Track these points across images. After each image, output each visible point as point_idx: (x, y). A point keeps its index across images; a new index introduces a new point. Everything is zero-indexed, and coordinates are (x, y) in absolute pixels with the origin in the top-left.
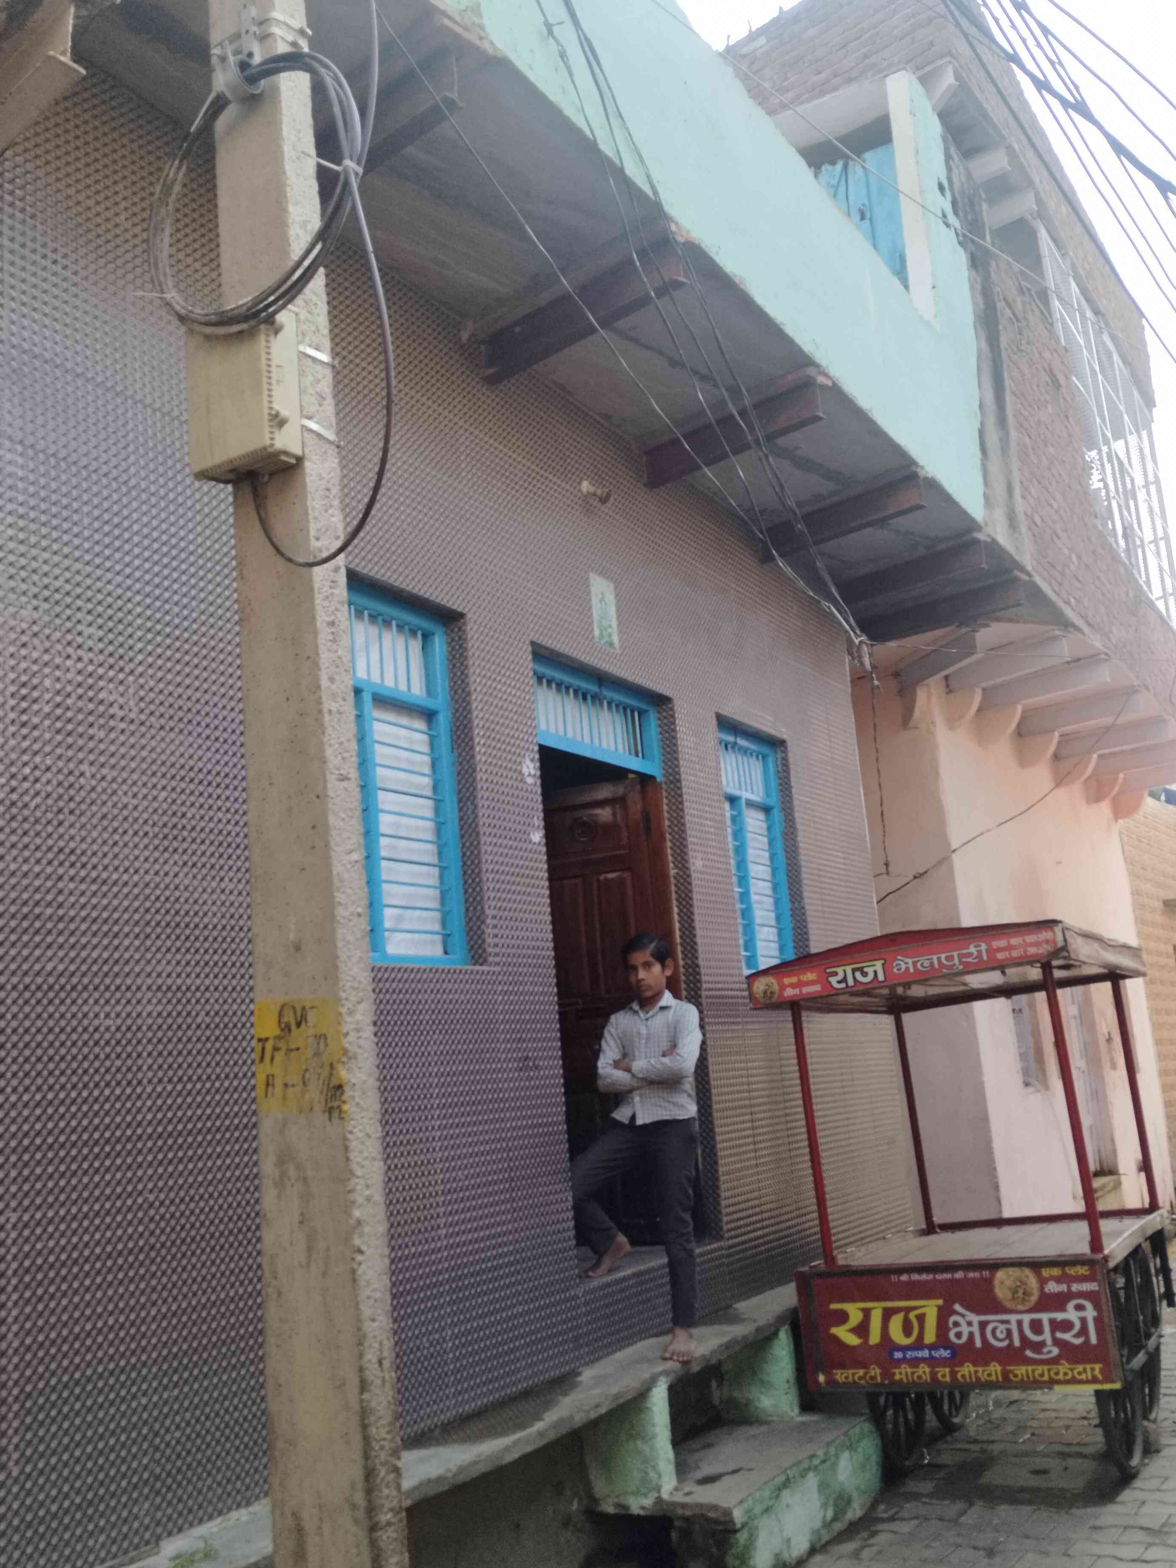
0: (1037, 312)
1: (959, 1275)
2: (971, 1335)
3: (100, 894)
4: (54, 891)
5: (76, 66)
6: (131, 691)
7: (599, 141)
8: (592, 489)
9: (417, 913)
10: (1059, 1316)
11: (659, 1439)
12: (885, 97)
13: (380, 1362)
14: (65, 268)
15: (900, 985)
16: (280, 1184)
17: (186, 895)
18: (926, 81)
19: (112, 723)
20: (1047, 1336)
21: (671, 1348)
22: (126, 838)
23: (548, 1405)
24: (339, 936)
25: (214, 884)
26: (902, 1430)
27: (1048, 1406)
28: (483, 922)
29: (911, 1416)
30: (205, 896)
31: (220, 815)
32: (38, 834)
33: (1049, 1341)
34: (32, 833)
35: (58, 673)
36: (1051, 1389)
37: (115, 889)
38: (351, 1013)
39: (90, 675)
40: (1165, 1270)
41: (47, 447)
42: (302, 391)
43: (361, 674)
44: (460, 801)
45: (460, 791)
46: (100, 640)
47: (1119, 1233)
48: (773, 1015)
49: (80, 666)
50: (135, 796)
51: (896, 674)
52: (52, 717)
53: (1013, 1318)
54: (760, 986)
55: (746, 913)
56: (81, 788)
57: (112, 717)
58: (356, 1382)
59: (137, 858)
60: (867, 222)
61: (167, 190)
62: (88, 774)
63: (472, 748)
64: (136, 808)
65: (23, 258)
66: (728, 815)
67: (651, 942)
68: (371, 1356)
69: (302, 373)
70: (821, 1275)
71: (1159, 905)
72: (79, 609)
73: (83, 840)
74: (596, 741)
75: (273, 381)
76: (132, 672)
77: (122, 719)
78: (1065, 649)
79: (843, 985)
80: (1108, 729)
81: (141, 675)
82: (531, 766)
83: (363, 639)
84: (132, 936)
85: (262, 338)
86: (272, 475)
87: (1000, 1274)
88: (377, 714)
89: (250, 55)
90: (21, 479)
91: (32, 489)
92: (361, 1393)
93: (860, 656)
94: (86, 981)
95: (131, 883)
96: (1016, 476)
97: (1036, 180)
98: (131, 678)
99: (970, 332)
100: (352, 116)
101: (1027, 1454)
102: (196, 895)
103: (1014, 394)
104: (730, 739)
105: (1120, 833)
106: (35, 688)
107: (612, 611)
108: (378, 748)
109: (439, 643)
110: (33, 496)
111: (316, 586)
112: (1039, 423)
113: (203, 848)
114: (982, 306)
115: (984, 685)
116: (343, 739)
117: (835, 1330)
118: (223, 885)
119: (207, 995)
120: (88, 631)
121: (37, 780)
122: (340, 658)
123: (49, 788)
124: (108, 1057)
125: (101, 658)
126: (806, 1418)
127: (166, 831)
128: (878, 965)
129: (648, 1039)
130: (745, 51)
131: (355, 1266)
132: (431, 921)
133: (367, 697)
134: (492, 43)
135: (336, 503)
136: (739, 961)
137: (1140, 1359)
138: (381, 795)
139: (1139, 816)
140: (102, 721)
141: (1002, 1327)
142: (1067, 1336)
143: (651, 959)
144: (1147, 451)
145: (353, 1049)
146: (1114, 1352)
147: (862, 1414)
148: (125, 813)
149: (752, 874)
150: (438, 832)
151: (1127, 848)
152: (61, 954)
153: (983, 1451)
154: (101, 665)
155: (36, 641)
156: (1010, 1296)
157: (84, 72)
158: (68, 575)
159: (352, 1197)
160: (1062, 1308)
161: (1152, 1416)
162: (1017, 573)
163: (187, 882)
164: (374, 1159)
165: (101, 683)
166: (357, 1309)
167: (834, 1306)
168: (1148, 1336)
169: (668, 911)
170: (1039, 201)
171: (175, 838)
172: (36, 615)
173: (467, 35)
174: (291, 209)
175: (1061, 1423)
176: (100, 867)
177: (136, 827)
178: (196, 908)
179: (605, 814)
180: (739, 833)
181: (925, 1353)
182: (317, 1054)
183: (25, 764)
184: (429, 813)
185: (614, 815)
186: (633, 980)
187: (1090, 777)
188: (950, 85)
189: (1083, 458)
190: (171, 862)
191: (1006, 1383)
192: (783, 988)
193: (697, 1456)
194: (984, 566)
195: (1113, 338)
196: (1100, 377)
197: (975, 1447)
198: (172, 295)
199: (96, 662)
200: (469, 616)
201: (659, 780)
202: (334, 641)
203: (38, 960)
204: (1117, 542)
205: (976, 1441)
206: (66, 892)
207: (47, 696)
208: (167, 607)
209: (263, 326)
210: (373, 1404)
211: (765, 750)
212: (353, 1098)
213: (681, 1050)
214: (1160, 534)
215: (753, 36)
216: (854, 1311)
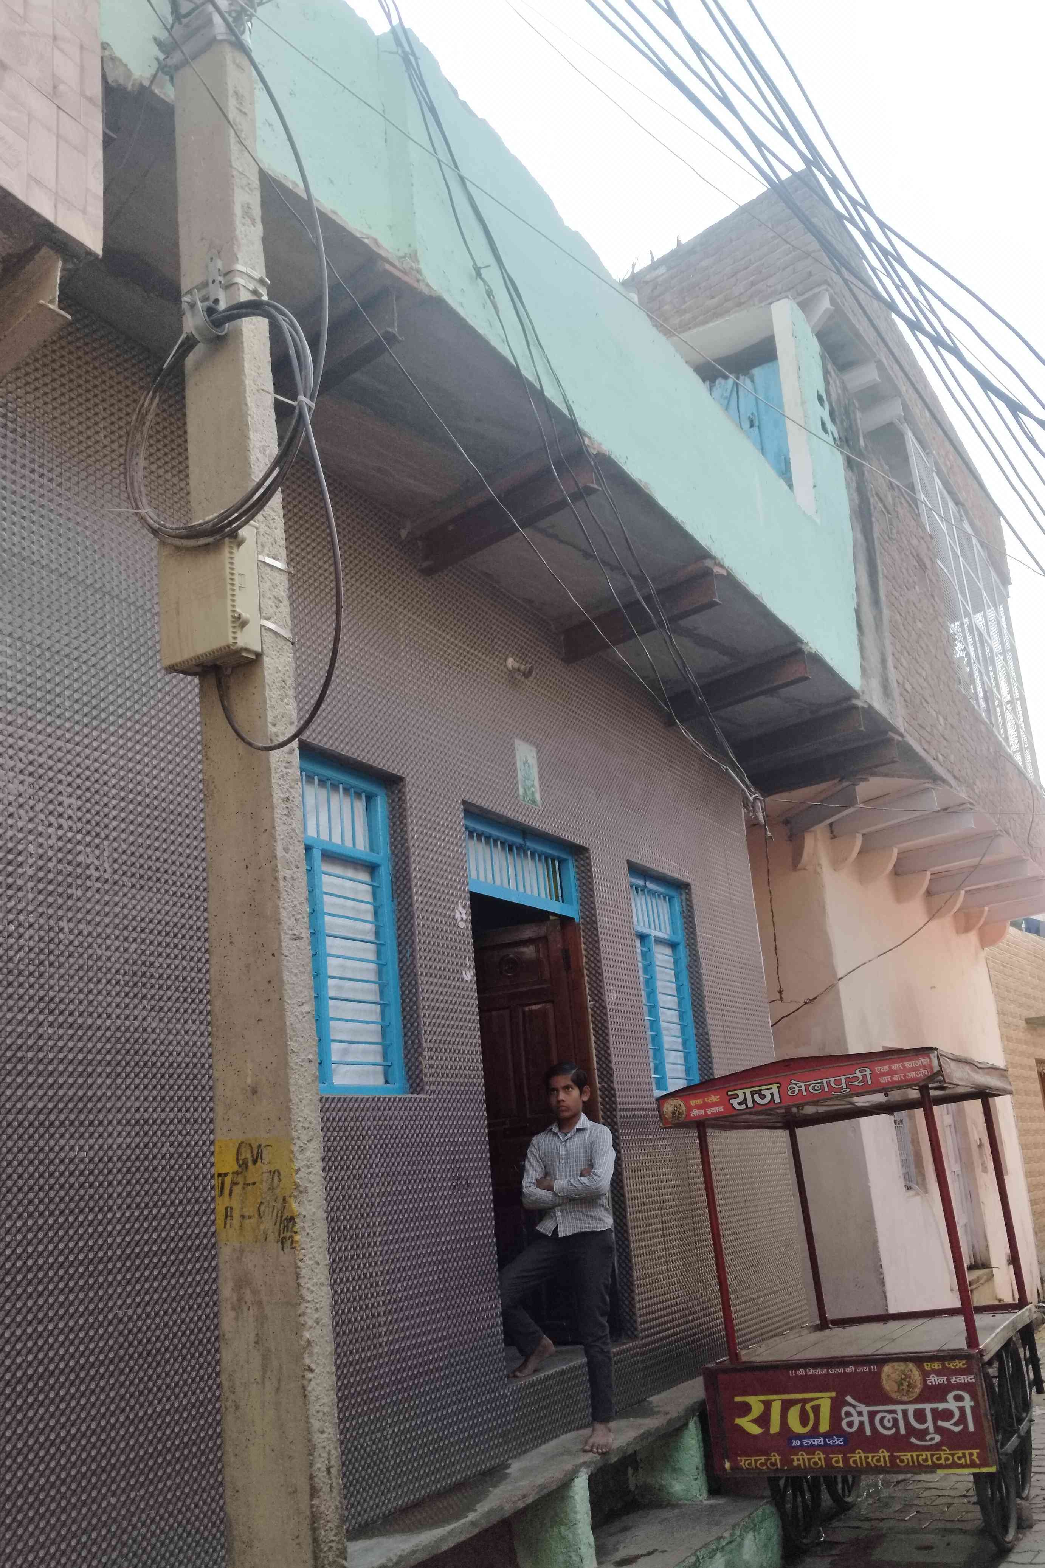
0: (905, 504)
1: (850, 1369)
2: (862, 1423)
3: (75, 1038)
4: (35, 1036)
5: (62, 312)
6: (106, 854)
7: (522, 368)
8: (517, 665)
9: (361, 1046)
10: (941, 1406)
11: (580, 1525)
12: (771, 320)
13: (328, 1471)
14: (51, 480)
15: (793, 1106)
16: (237, 1307)
17: (154, 1036)
18: (804, 306)
19: (88, 883)
20: (930, 1424)
21: (591, 1441)
22: (100, 986)
23: (482, 1495)
24: (292, 1081)
25: (178, 1026)
26: (800, 1510)
27: (932, 1485)
28: (420, 1054)
29: (807, 1496)
30: (171, 1037)
31: (184, 963)
32: (21, 985)
33: (932, 1430)
34: (16, 984)
35: (41, 840)
36: (934, 1472)
37: (90, 1033)
38: (302, 1150)
39: (69, 841)
40: (1034, 1360)
41: (33, 639)
42: (261, 595)
43: (312, 832)
44: (399, 944)
45: (399, 936)
46: (79, 809)
47: (993, 1328)
48: (681, 1132)
49: (60, 832)
50: (108, 948)
51: (787, 822)
52: (36, 879)
53: (899, 1408)
54: (669, 1107)
55: (656, 1039)
56: (60, 942)
57: (89, 877)
58: (308, 1488)
59: (109, 1005)
60: (756, 429)
61: (142, 420)
62: (66, 930)
63: (411, 897)
64: (109, 959)
65: (14, 472)
66: (639, 951)
67: (572, 1069)
68: (320, 1465)
69: (261, 579)
70: (725, 1371)
71: (1023, 1024)
72: (60, 782)
73: (61, 989)
74: (521, 889)
75: (236, 588)
76: (107, 837)
77: (98, 880)
78: (934, 800)
79: (744, 1106)
80: (975, 867)
81: (115, 839)
82: (463, 912)
83: (313, 802)
84: (104, 1075)
85: (226, 550)
86: (234, 668)
87: (887, 1369)
88: (326, 868)
89: (216, 301)
90: (10, 668)
91: (19, 677)
92: (311, 1499)
93: (754, 811)
94: (62, 1117)
95: (104, 1027)
96: (889, 650)
97: (903, 389)
98: (106, 843)
99: (847, 525)
100: (305, 357)
101: (913, 1531)
102: (162, 1037)
103: (886, 577)
104: (640, 882)
105: (987, 959)
106: (20, 853)
107: (535, 772)
108: (326, 898)
109: (381, 804)
110: (20, 682)
111: (273, 766)
112: (908, 601)
113: (169, 993)
114: (857, 501)
115: (865, 831)
116: (296, 903)
117: (740, 1421)
118: (187, 1027)
119: (172, 1127)
120: (67, 801)
121: (21, 936)
122: (293, 830)
123: (32, 943)
124: (81, 1186)
125: (79, 825)
126: (712, 1502)
127: (136, 979)
128: (775, 1087)
129: (567, 1159)
130: (648, 278)
131: (305, 1383)
132: (374, 1054)
133: (317, 854)
134: (428, 285)
135: (291, 693)
136: (650, 1084)
137: (1014, 1441)
138: (329, 940)
139: (1002, 944)
140: (79, 882)
141: (889, 1416)
142: (947, 1425)
143: (571, 1083)
144: (1004, 624)
145: (304, 1184)
146: (989, 1439)
147: (762, 1497)
148: (99, 963)
149: (661, 1004)
150: (380, 972)
151: (992, 973)
152: (40, 1093)
153: (873, 1528)
154: (78, 832)
155: (22, 812)
156: (896, 1389)
157: (70, 317)
158: (50, 752)
159: (302, 1319)
160: (944, 1400)
161: (1025, 1495)
162: (891, 734)
163: (154, 1025)
164: (322, 1284)
165: (79, 848)
166: (308, 1422)
167: (738, 1399)
168: (1020, 1421)
169: (588, 1039)
170: (905, 407)
171: (144, 985)
172: (21, 788)
173: (406, 278)
174: (252, 435)
175: (944, 1501)
176: (76, 1014)
177: (109, 976)
178: (162, 1048)
179: (529, 951)
180: (649, 967)
181: (821, 1441)
182: (272, 1188)
183: (11, 922)
184: (372, 956)
185: (538, 951)
186: (553, 1101)
187: (959, 909)
188: (827, 309)
189: (948, 632)
190: (140, 1007)
191: (894, 1467)
192: (689, 1109)
193: (613, 1539)
194: (862, 729)
195: (972, 525)
196: (961, 559)
197: (866, 1525)
198: (146, 510)
199: (75, 829)
200: (408, 780)
201: (577, 920)
202: (288, 815)
203: (20, 1098)
204: (978, 703)
205: (868, 1519)
206: (46, 1036)
207: (31, 861)
208: (139, 778)
209: (227, 540)
210: (322, 1508)
211: (672, 893)
212: (303, 1228)
213: (598, 1170)
214: (1017, 695)
215: (655, 265)
216: (756, 1403)
